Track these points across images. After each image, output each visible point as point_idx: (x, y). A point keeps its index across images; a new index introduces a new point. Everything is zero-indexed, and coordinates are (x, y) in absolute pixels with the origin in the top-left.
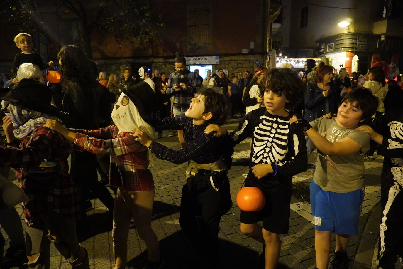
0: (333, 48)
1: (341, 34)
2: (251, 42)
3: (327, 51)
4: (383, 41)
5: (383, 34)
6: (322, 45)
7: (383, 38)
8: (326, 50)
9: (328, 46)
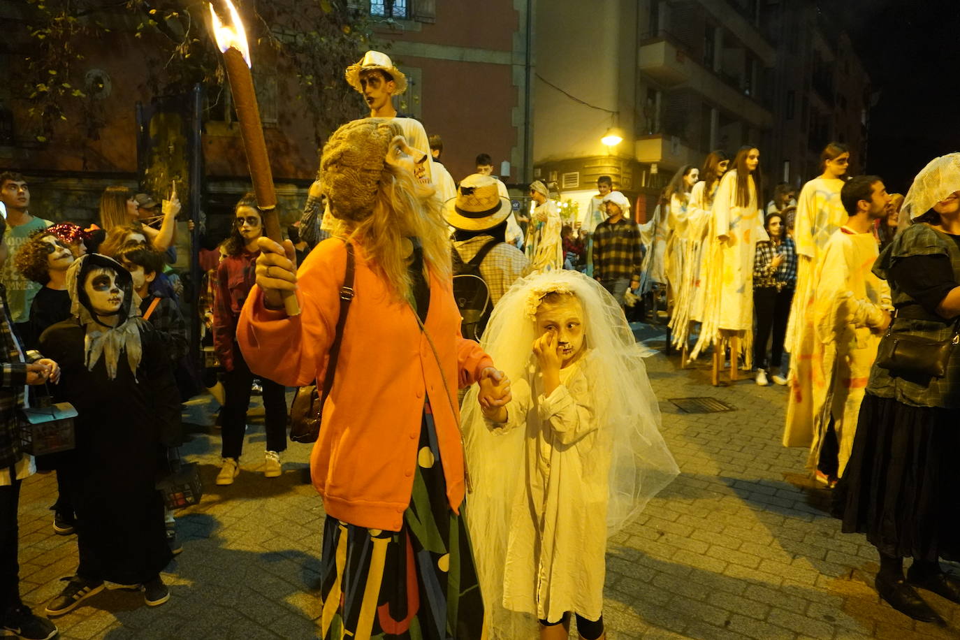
0: (578, 180)
1: (594, 157)
2: (503, 161)
3: (564, 186)
4: (653, 175)
5: (654, 163)
6: (553, 174)
7: (654, 170)
8: (560, 184)
9: (564, 177)
